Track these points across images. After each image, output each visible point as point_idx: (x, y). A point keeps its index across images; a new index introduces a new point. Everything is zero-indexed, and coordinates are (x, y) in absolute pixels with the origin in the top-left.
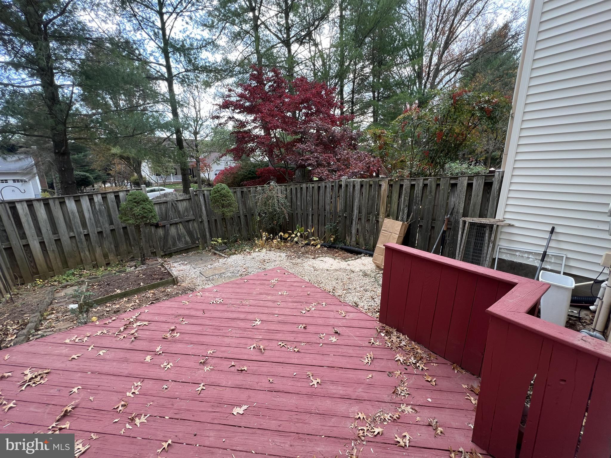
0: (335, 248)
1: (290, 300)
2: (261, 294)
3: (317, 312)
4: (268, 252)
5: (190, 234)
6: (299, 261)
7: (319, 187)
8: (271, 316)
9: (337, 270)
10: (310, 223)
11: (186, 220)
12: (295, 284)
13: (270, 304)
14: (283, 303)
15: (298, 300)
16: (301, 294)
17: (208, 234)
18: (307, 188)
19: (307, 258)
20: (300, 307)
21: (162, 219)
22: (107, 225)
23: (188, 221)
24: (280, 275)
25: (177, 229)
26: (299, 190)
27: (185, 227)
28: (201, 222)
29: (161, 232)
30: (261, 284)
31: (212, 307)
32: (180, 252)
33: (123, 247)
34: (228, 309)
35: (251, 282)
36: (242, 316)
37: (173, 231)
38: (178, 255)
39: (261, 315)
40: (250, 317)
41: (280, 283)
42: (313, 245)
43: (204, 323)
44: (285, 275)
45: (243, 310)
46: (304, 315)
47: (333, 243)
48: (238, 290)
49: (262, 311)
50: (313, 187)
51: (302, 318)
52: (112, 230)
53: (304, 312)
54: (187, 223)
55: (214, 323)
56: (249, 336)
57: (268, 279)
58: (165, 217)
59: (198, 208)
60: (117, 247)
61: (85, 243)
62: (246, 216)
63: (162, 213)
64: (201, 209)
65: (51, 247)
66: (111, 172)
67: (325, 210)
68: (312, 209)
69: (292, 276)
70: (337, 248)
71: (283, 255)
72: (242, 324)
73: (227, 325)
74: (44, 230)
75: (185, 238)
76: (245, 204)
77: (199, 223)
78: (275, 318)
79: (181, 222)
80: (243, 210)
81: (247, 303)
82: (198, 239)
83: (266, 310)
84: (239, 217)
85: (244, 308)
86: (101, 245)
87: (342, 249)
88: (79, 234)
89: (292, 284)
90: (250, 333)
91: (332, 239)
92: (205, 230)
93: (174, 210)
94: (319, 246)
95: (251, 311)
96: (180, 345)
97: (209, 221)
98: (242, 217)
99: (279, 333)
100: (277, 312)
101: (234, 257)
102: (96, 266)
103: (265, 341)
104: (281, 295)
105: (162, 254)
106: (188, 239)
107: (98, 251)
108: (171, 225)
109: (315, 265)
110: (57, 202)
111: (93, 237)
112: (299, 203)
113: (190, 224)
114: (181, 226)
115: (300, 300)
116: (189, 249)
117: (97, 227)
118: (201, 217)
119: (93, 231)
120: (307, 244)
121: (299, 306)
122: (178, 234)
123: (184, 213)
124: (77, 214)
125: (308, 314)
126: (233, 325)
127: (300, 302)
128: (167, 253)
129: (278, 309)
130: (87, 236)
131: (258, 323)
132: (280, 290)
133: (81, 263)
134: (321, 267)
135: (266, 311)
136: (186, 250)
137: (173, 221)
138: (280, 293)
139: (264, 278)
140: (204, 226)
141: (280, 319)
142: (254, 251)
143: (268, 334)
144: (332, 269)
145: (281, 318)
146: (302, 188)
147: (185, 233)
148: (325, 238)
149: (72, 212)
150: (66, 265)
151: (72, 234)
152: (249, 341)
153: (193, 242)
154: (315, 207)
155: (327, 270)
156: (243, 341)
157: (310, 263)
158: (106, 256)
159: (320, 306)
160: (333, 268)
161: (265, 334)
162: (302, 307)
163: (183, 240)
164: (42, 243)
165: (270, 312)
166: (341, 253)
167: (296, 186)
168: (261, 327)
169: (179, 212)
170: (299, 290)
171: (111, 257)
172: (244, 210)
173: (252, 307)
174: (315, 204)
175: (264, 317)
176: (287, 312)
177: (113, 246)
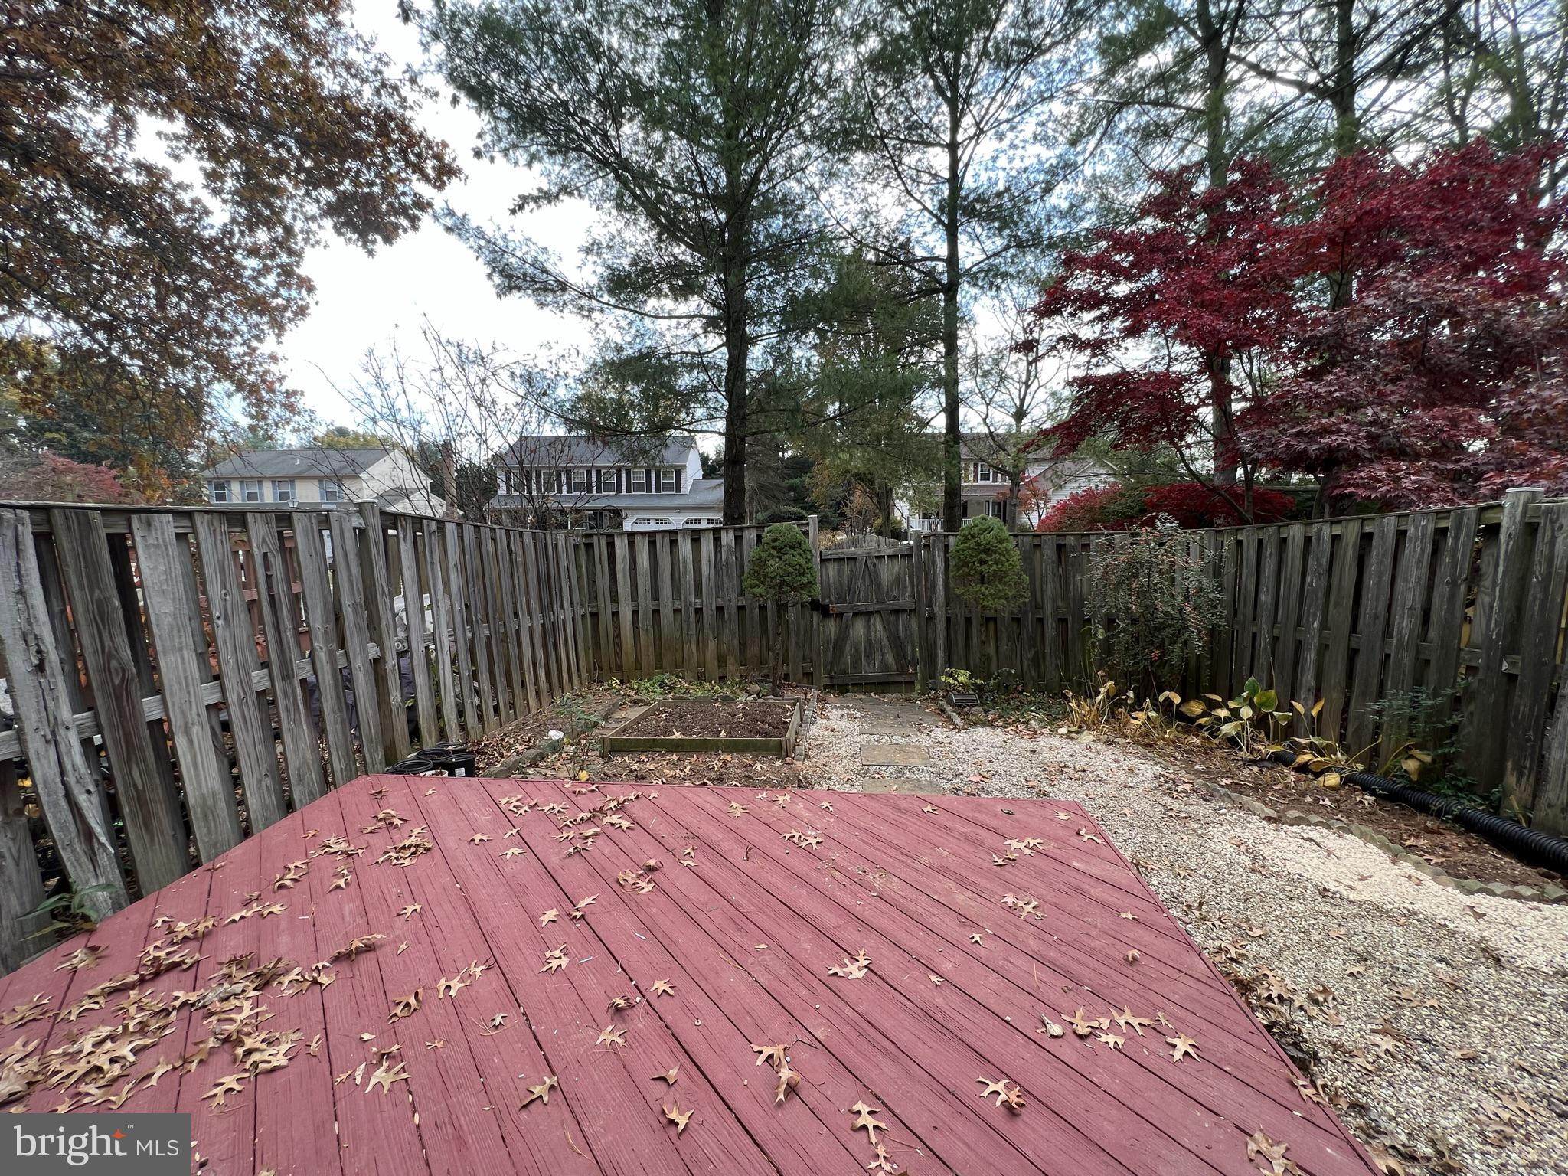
0: (1424, 808)
1: (1033, 944)
2: (943, 871)
3: (1125, 1067)
4: (1100, 746)
5: (897, 644)
6: (1204, 809)
7: (1366, 538)
8: (917, 971)
9: (1388, 914)
10: (1308, 679)
11: (892, 608)
12: (1098, 891)
13: (947, 924)
14: (991, 944)
15: (1062, 960)
16: (1096, 944)
17: (941, 653)
18: (1308, 540)
19: (1242, 807)
20: (1055, 996)
21: (841, 599)
22: (734, 596)
23: (897, 612)
24: (1060, 832)
25: (869, 628)
26: (1270, 550)
27: (886, 626)
28: (929, 619)
29: (831, 627)
30: (967, 838)
31: (778, 850)
32: (864, 686)
33: (754, 650)
34: (814, 878)
35: (943, 818)
36: (829, 919)
37: (858, 629)
38: (861, 692)
39: (886, 950)
40: (850, 935)
41: (1039, 861)
42: (1303, 768)
43: (723, 887)
44: (1076, 841)
45: (848, 902)
46: (1049, 1044)
47: (1412, 786)
48: (885, 830)
49: (902, 936)
50: (1335, 538)
51: (1030, 1052)
52: (741, 608)
53: (1056, 1029)
54: (893, 617)
55: (743, 902)
56: (792, 1003)
57: (1002, 831)
58: (847, 593)
59: (927, 580)
60: (743, 645)
61: (693, 626)
62: (1064, 621)
63: (841, 584)
64: (934, 586)
65: (646, 623)
66: (847, 511)
67: (1387, 633)
68: (1324, 625)
69: (1106, 852)
70: (1438, 814)
71: (1148, 770)
72: (806, 945)
73: (768, 925)
74: (641, 591)
75: (883, 654)
76: (1064, 583)
77: (924, 623)
78: (924, 988)
79: (878, 612)
80: (1055, 601)
81: (878, 884)
82: (915, 664)
83: (916, 941)
84: (1040, 621)
85: (855, 895)
86: (718, 637)
87: (1467, 825)
88: (688, 606)
89: (1086, 884)
90: (803, 992)
91: (1411, 765)
92: (935, 642)
93: (867, 580)
94: (1332, 779)
95: (867, 914)
96: (627, 921)
97: (948, 620)
98: (1050, 624)
99: (894, 1060)
100: (946, 967)
101: (980, 733)
102: (702, 678)
103: (822, 1060)
104: (1013, 909)
105: (827, 681)
106: (890, 657)
107: (711, 644)
108: (856, 614)
109: (1265, 850)
110: (667, 540)
111: (708, 615)
112: (1265, 598)
113: (902, 620)
114: (877, 623)
115: (1075, 968)
116: (887, 683)
117: (718, 597)
118: (930, 604)
119: (709, 603)
120: (1277, 759)
121: (1053, 988)
122: (869, 642)
123: (891, 589)
124: (691, 566)
125: (1068, 1051)
126: (782, 935)
127: (1068, 975)
128: (836, 681)
129: (959, 957)
130: (699, 611)
131: (857, 973)
132: (1019, 889)
133: (679, 667)
134: (1293, 868)
135: (912, 944)
136: (882, 686)
137: (862, 606)
138: (1010, 899)
139: (994, 823)
140: (934, 631)
141: (939, 1001)
142: (1054, 733)
143: (853, 1036)
144: (1353, 896)
145: (944, 1001)
146: (1284, 541)
147: (886, 641)
148: (1375, 752)
149: (685, 562)
150: (659, 665)
151: (677, 605)
152: (778, 1024)
153: (902, 670)
154: (1341, 614)
155: (1324, 892)
156: (764, 1008)
157: (1246, 834)
158: (721, 660)
159: (1154, 1043)
160: (1365, 893)
161: (846, 1029)
162: (1064, 1003)
163: (878, 657)
164: (635, 613)
165: (924, 952)
166: (1452, 840)
167: (1261, 535)
168: (851, 995)
169: (879, 585)
170: (1100, 919)
171: (731, 665)
172: (1061, 603)
173: (880, 904)
174: (1337, 605)
175: (891, 964)
176: (986, 987)
177: (736, 642)
